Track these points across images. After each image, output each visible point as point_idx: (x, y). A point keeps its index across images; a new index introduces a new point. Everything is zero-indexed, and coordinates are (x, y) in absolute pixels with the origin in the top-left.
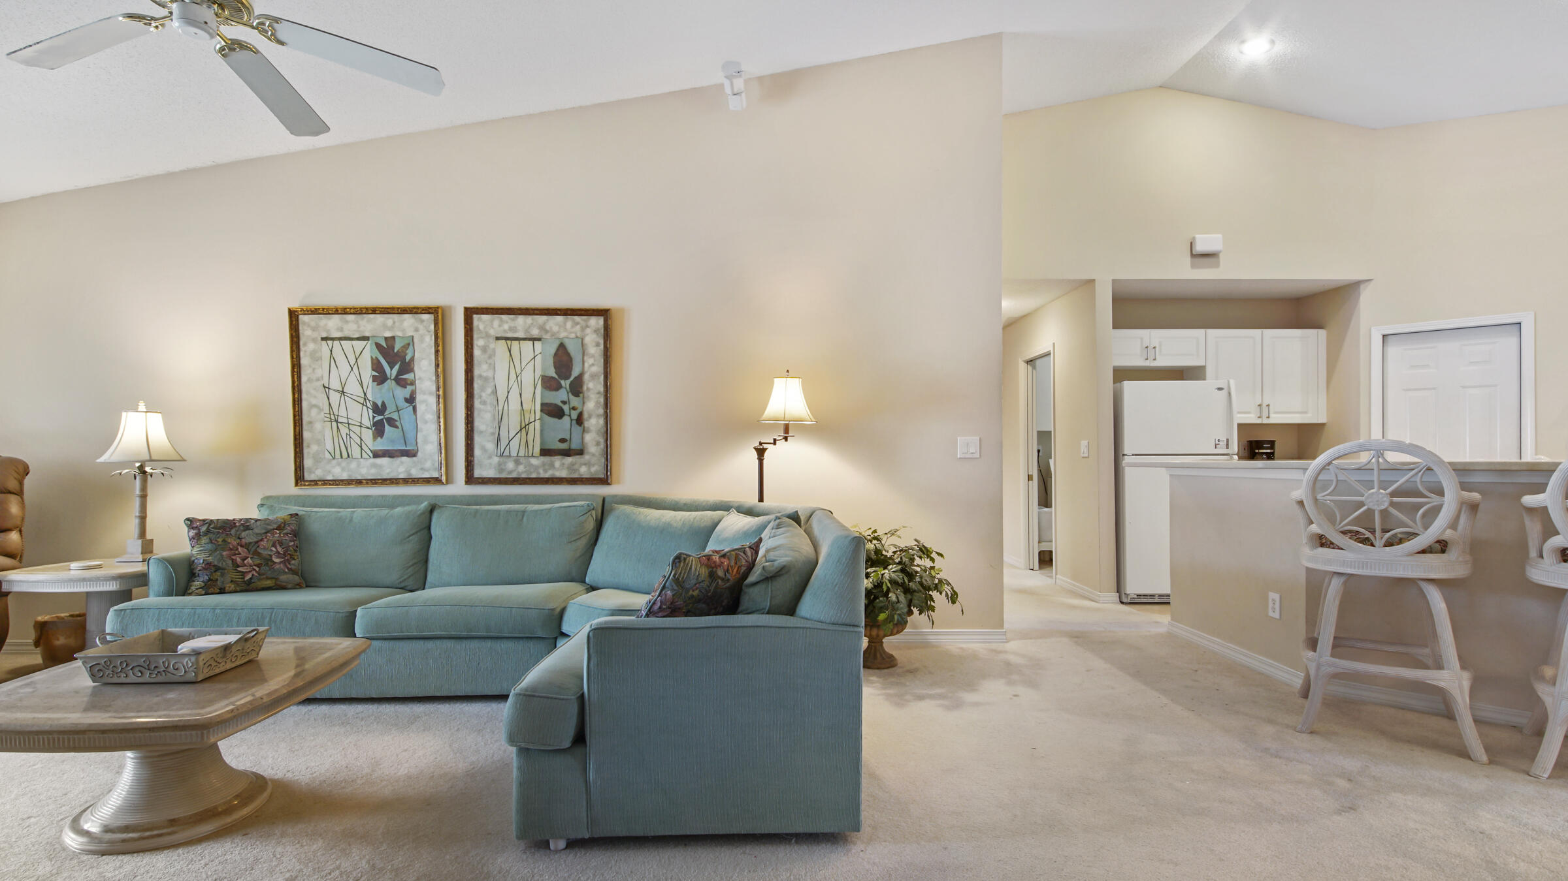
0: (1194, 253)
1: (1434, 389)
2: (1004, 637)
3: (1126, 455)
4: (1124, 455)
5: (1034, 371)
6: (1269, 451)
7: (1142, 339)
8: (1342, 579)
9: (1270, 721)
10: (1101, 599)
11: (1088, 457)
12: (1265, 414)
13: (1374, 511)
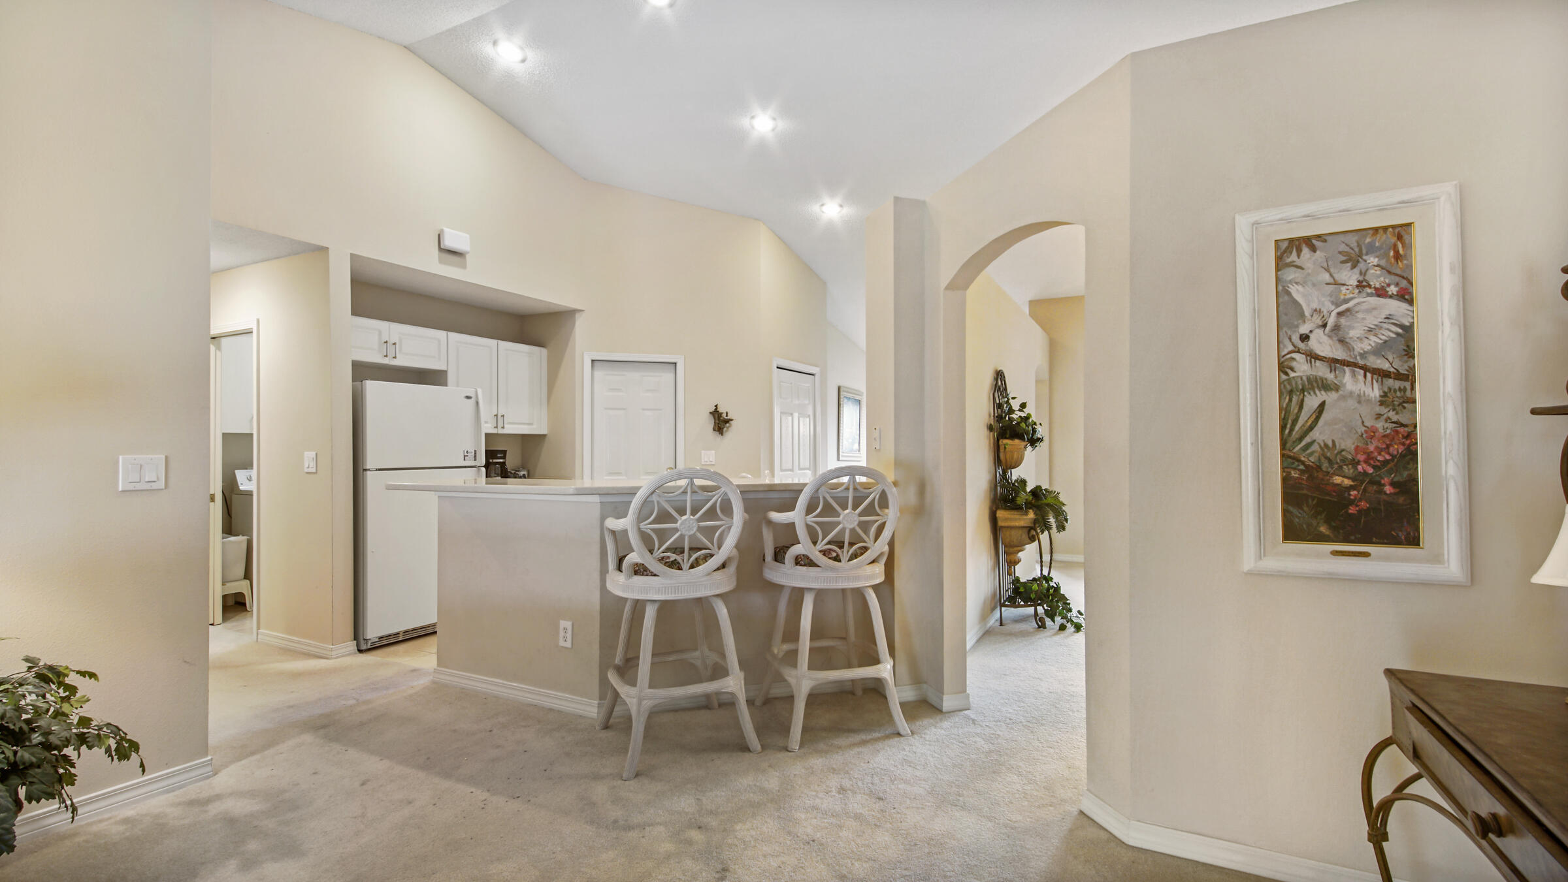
0: (442, 247)
1: (624, 409)
2: (209, 769)
3: (369, 470)
4: (366, 470)
5: (218, 352)
6: (501, 460)
7: (380, 333)
8: (656, 606)
9: (597, 777)
10: (334, 653)
11: (316, 473)
12: (500, 425)
13: (684, 536)
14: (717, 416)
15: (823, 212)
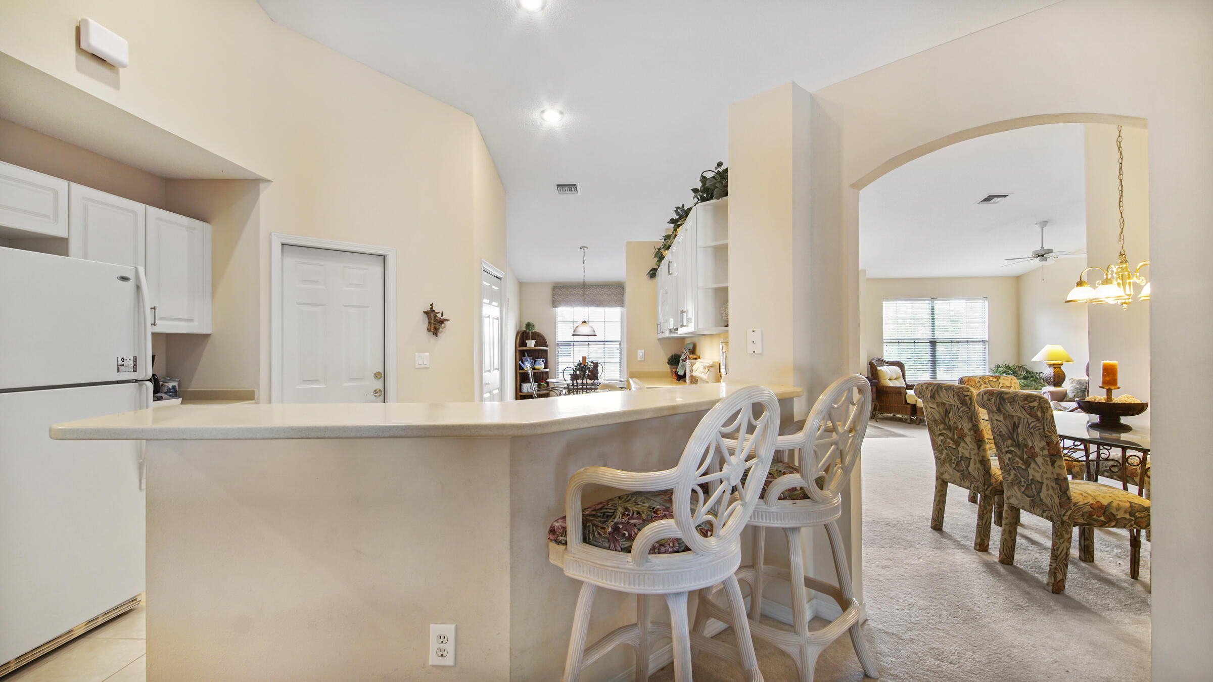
0: (83, 45)
1: (321, 305)
14: (432, 315)
15: (543, 119)
